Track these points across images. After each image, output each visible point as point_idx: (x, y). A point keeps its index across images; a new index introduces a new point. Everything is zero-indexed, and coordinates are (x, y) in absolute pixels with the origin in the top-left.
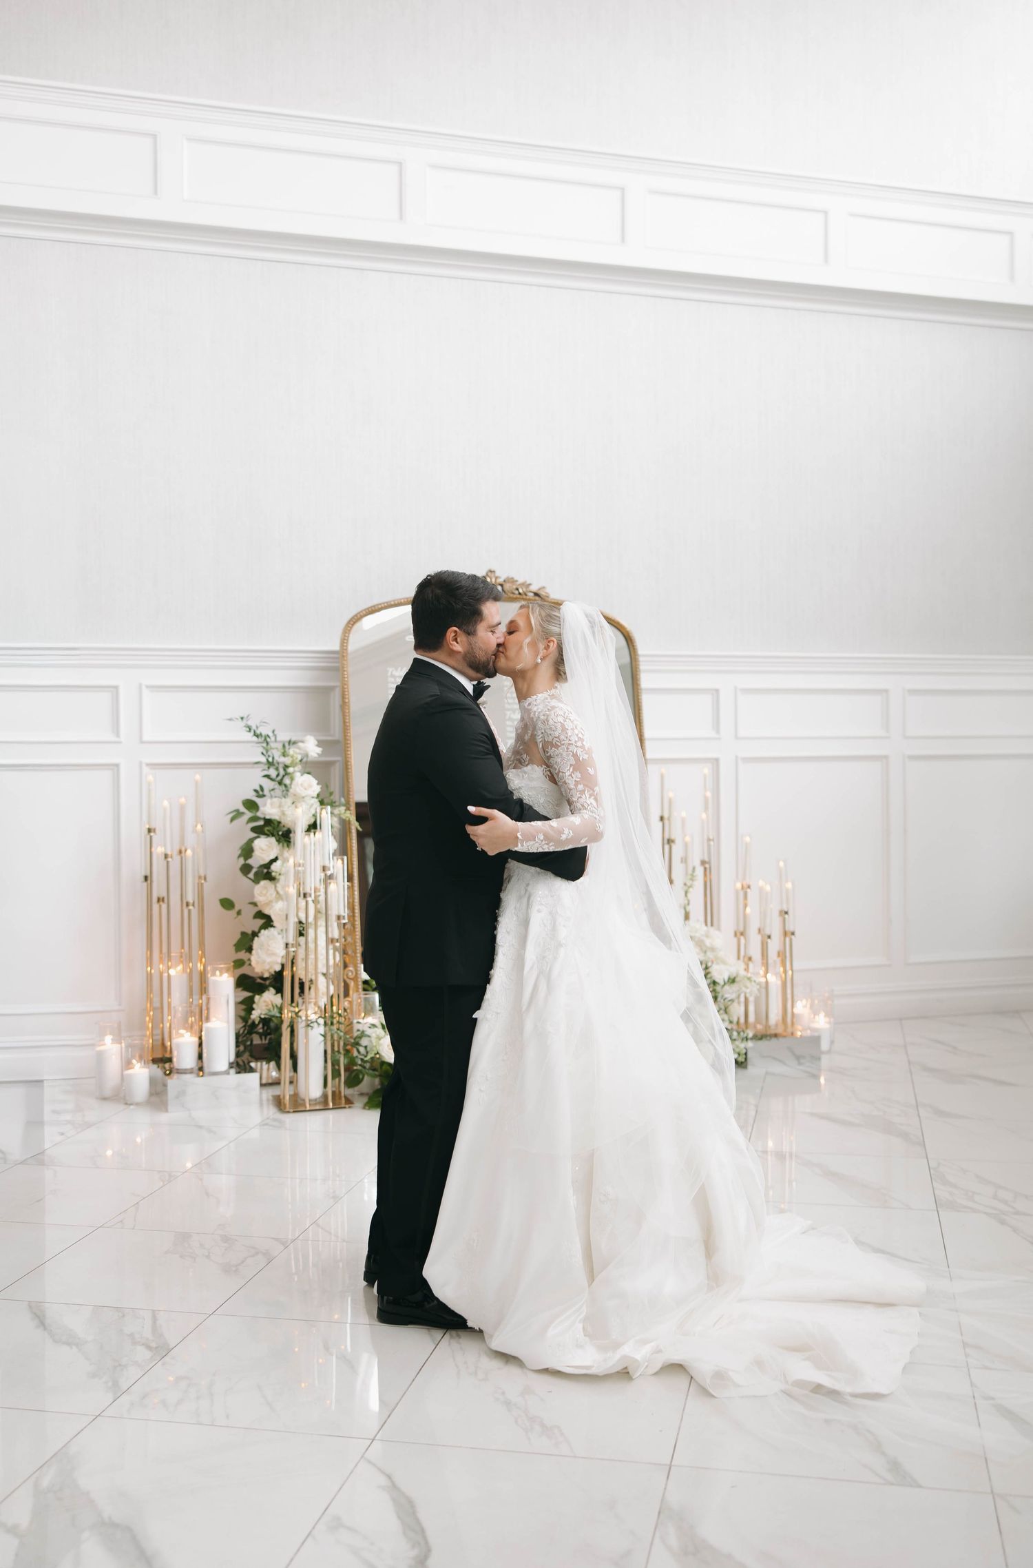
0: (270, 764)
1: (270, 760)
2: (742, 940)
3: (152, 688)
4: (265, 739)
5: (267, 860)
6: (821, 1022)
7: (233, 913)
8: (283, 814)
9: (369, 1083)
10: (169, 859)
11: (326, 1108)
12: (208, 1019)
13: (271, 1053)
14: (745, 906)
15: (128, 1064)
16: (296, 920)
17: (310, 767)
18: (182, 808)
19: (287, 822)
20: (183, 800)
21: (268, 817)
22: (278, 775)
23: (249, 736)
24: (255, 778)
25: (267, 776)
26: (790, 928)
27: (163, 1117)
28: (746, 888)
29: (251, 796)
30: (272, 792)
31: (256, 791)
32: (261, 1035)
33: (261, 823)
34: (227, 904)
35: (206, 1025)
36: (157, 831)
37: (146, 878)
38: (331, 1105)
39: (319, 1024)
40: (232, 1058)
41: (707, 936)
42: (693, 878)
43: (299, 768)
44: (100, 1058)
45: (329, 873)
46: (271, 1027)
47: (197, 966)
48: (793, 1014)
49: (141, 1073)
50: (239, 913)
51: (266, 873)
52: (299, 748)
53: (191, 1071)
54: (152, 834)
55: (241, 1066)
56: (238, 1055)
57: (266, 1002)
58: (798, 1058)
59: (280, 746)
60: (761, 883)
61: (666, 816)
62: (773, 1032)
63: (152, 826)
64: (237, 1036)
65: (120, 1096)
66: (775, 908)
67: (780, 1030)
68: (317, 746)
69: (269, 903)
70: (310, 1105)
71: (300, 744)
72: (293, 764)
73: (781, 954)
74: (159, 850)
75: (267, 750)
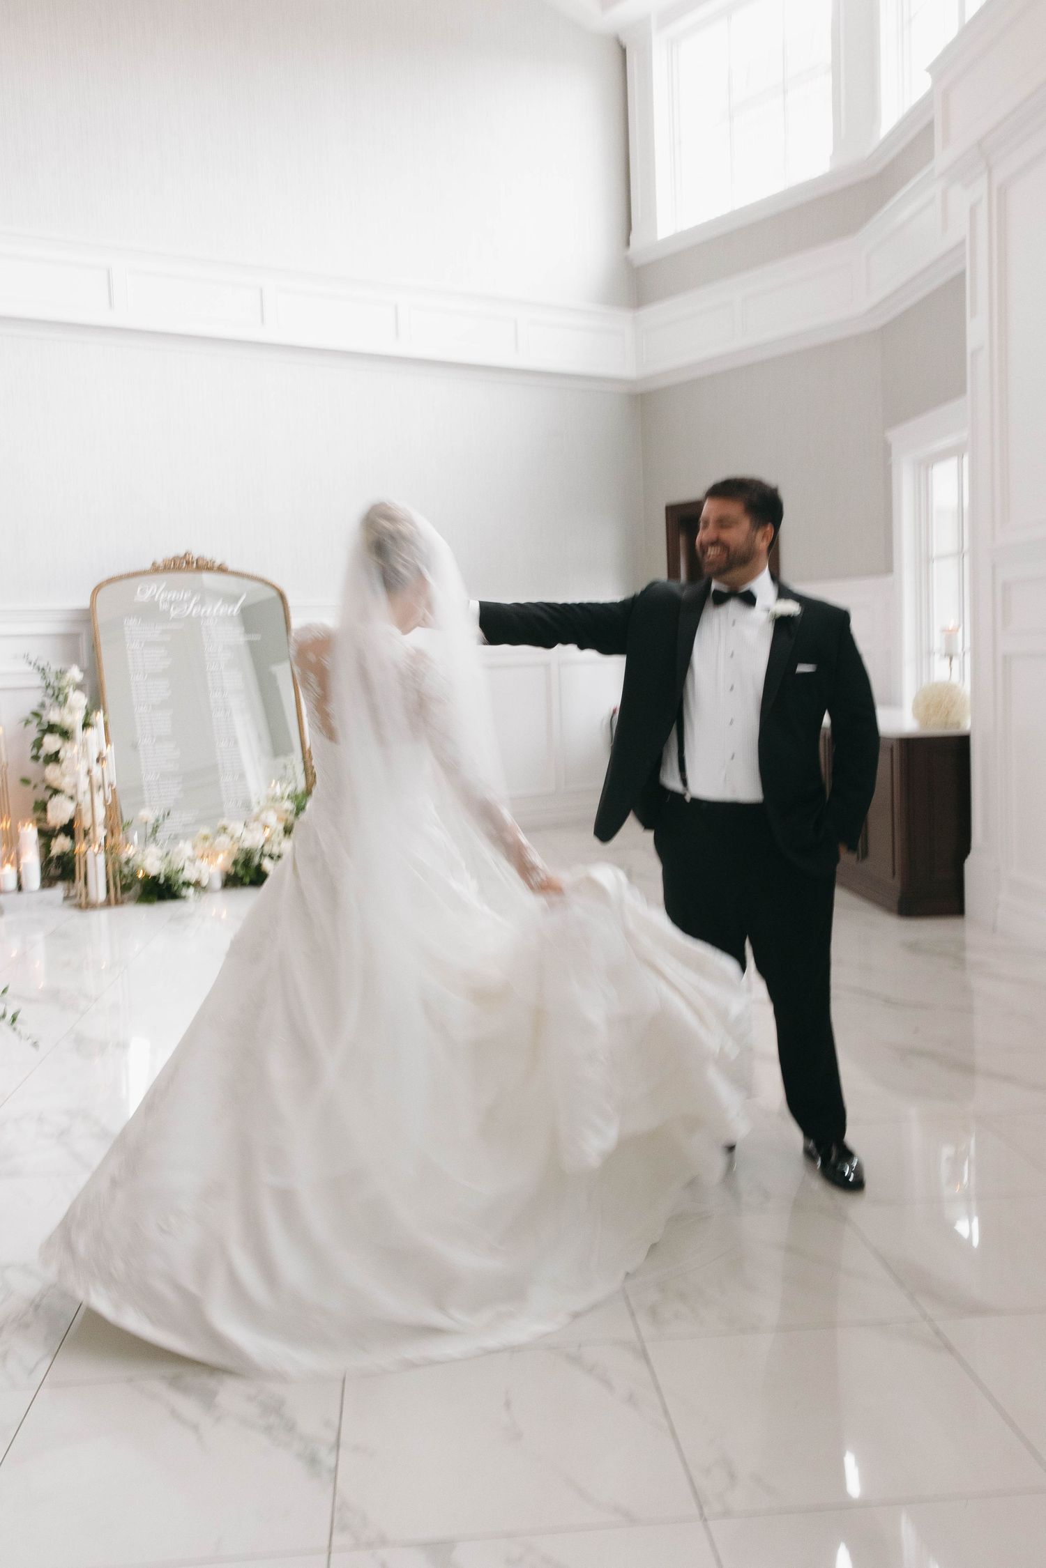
0: (49, 687)
1: (48, 684)
4: (43, 670)
5: (54, 749)
7: (29, 787)
8: (61, 719)
9: (137, 889)
11: (111, 906)
12: (21, 857)
13: (67, 876)
17: (79, 687)
19: (66, 723)
21: (51, 722)
22: (54, 694)
23: (30, 668)
24: (38, 696)
25: (47, 695)
30: (53, 706)
31: (40, 705)
33: (46, 726)
34: (25, 781)
35: (23, 861)
38: (115, 904)
39: (101, 855)
40: (41, 880)
43: (71, 689)
46: (67, 858)
50: (33, 787)
51: (54, 758)
52: (68, 675)
53: (13, 891)
57: (60, 845)
59: (54, 675)
68: (81, 673)
69: (58, 779)
70: (99, 905)
71: (68, 673)
72: (65, 686)
75: (44, 677)
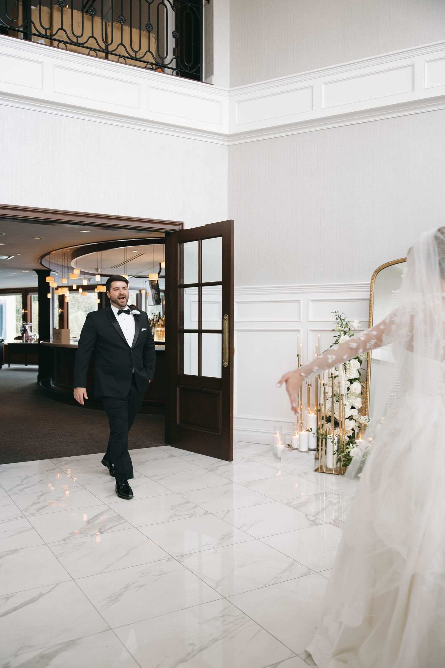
3: (313, 301)
4: (341, 321)
15: (278, 443)
39: (331, 438)
44: (274, 439)
53: (297, 449)
63: (299, 354)
68: (359, 323)
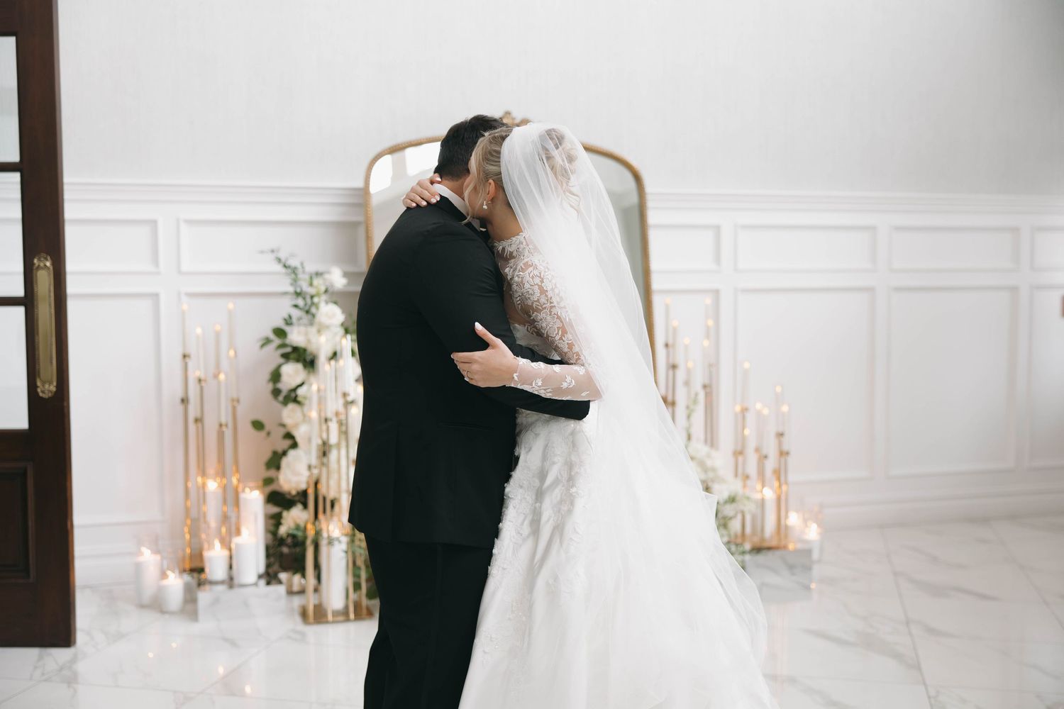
0: (298, 294)
1: (298, 290)
2: (740, 459)
3: (190, 222)
4: (294, 271)
5: (294, 384)
6: (813, 533)
7: (263, 434)
8: (309, 341)
10: (203, 384)
11: (348, 620)
12: (238, 532)
13: (297, 565)
14: (743, 428)
15: (164, 575)
16: (320, 442)
17: (336, 297)
18: (218, 335)
19: (312, 348)
20: (218, 328)
21: (295, 345)
22: (306, 305)
23: (279, 268)
24: (284, 307)
25: (296, 306)
26: (785, 448)
27: (195, 628)
28: (745, 410)
29: (281, 324)
30: (301, 321)
31: (285, 320)
32: (289, 547)
33: (288, 350)
34: (258, 425)
35: (235, 540)
36: (192, 356)
37: (183, 401)
38: (352, 616)
39: (340, 542)
40: (262, 569)
41: (709, 456)
42: (695, 401)
43: (324, 298)
44: (138, 568)
45: (350, 399)
46: (297, 542)
47: (231, 482)
48: (786, 527)
49: (175, 583)
50: (269, 434)
51: (292, 397)
52: (325, 279)
53: (222, 582)
54: (187, 360)
55: (270, 577)
56: (268, 566)
57: (293, 518)
58: (791, 567)
59: (307, 277)
60: (759, 406)
61: (670, 342)
62: (766, 544)
63: (187, 352)
64: (267, 548)
65: (156, 605)
66: (772, 430)
67: (774, 543)
68: (343, 276)
69: (296, 425)
70: (333, 616)
71: (327, 276)
72: (318, 295)
73: (778, 473)
74: (194, 373)
75: (295, 281)
